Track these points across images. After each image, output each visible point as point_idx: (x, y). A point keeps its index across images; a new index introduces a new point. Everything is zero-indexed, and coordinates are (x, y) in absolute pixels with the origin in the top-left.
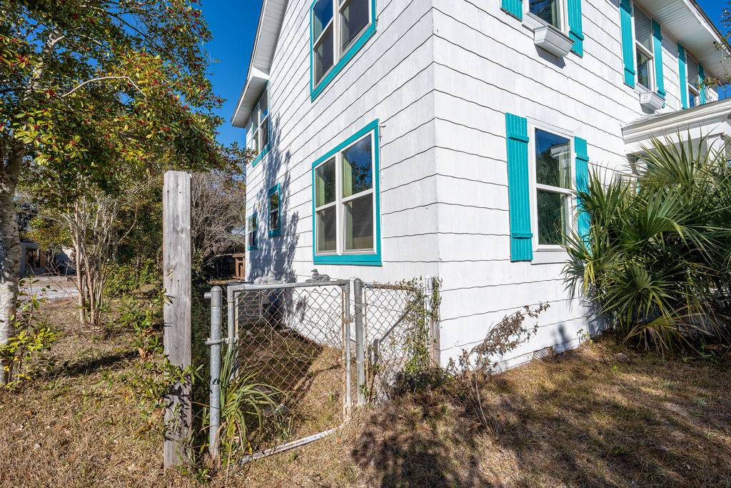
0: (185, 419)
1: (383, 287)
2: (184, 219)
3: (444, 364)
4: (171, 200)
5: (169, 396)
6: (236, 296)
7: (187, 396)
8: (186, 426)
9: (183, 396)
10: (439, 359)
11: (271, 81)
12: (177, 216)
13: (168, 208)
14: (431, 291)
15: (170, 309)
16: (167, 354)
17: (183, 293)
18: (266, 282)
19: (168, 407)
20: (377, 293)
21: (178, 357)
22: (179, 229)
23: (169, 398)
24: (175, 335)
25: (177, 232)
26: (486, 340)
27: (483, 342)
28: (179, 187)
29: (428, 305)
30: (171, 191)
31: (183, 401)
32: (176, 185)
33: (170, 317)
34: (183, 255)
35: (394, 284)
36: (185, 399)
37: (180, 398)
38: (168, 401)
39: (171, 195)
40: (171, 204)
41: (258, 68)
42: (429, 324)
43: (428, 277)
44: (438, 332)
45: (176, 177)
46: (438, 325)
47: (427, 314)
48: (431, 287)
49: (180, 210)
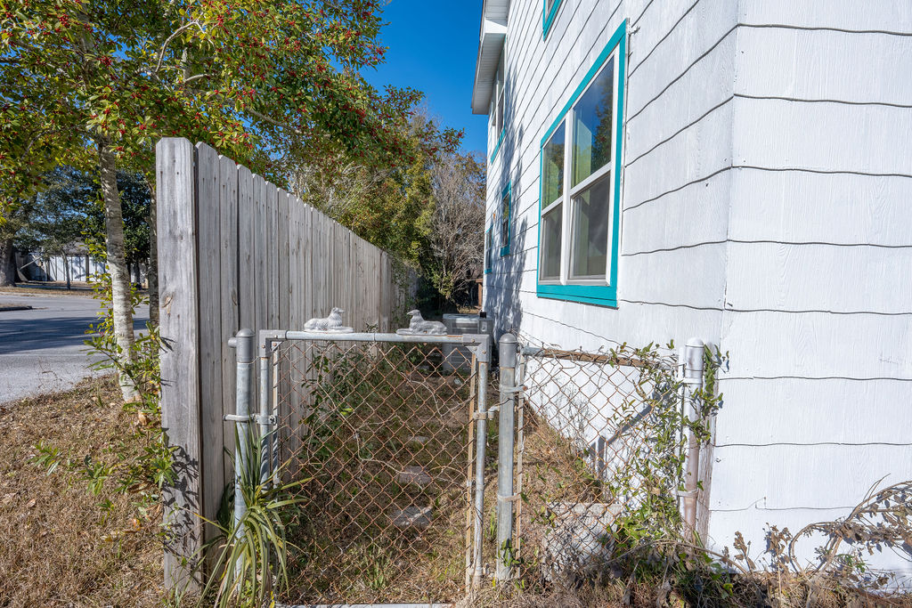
0: (191, 526)
1: (566, 356)
2: (184, 218)
3: (719, 539)
4: (166, 187)
5: (171, 489)
6: (273, 348)
7: (193, 494)
8: (192, 537)
9: (189, 492)
10: (706, 527)
11: (508, 34)
12: (175, 213)
13: (163, 201)
14: (697, 374)
15: (168, 359)
16: (166, 427)
17: (185, 336)
18: (324, 328)
19: (168, 504)
20: (548, 367)
21: (180, 435)
22: (178, 233)
23: (169, 492)
24: (176, 400)
25: (175, 238)
26: (858, 513)
27: (846, 513)
28: (177, 165)
29: (687, 406)
30: (166, 172)
31: (189, 499)
32: (172, 161)
33: (168, 371)
34: (184, 277)
35: (595, 352)
36: (191, 497)
37: (184, 495)
38: (167, 497)
39: (166, 179)
40: (166, 193)
41: (491, 20)
42: (686, 445)
43: (693, 342)
44: (709, 468)
45: (172, 147)
46: (710, 454)
47: (683, 424)
48: (697, 364)
49: (178, 202)
